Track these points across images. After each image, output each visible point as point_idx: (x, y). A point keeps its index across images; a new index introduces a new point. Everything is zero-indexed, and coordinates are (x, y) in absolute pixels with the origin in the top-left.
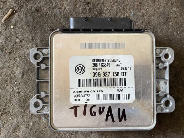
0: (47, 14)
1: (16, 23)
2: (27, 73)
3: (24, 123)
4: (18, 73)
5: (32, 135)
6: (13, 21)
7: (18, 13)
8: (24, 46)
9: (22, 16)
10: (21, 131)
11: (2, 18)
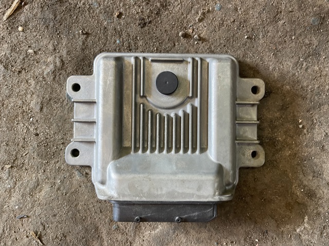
0: (76, 6)
1: (26, 22)
2: (48, 104)
3: (47, 180)
4: (34, 103)
5: (60, 198)
6: (22, 18)
7: (29, 5)
8: (42, 61)
9: (36, 10)
10: (43, 193)
11: (3, 14)
